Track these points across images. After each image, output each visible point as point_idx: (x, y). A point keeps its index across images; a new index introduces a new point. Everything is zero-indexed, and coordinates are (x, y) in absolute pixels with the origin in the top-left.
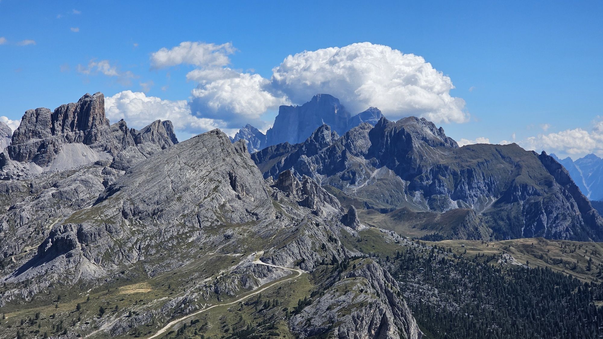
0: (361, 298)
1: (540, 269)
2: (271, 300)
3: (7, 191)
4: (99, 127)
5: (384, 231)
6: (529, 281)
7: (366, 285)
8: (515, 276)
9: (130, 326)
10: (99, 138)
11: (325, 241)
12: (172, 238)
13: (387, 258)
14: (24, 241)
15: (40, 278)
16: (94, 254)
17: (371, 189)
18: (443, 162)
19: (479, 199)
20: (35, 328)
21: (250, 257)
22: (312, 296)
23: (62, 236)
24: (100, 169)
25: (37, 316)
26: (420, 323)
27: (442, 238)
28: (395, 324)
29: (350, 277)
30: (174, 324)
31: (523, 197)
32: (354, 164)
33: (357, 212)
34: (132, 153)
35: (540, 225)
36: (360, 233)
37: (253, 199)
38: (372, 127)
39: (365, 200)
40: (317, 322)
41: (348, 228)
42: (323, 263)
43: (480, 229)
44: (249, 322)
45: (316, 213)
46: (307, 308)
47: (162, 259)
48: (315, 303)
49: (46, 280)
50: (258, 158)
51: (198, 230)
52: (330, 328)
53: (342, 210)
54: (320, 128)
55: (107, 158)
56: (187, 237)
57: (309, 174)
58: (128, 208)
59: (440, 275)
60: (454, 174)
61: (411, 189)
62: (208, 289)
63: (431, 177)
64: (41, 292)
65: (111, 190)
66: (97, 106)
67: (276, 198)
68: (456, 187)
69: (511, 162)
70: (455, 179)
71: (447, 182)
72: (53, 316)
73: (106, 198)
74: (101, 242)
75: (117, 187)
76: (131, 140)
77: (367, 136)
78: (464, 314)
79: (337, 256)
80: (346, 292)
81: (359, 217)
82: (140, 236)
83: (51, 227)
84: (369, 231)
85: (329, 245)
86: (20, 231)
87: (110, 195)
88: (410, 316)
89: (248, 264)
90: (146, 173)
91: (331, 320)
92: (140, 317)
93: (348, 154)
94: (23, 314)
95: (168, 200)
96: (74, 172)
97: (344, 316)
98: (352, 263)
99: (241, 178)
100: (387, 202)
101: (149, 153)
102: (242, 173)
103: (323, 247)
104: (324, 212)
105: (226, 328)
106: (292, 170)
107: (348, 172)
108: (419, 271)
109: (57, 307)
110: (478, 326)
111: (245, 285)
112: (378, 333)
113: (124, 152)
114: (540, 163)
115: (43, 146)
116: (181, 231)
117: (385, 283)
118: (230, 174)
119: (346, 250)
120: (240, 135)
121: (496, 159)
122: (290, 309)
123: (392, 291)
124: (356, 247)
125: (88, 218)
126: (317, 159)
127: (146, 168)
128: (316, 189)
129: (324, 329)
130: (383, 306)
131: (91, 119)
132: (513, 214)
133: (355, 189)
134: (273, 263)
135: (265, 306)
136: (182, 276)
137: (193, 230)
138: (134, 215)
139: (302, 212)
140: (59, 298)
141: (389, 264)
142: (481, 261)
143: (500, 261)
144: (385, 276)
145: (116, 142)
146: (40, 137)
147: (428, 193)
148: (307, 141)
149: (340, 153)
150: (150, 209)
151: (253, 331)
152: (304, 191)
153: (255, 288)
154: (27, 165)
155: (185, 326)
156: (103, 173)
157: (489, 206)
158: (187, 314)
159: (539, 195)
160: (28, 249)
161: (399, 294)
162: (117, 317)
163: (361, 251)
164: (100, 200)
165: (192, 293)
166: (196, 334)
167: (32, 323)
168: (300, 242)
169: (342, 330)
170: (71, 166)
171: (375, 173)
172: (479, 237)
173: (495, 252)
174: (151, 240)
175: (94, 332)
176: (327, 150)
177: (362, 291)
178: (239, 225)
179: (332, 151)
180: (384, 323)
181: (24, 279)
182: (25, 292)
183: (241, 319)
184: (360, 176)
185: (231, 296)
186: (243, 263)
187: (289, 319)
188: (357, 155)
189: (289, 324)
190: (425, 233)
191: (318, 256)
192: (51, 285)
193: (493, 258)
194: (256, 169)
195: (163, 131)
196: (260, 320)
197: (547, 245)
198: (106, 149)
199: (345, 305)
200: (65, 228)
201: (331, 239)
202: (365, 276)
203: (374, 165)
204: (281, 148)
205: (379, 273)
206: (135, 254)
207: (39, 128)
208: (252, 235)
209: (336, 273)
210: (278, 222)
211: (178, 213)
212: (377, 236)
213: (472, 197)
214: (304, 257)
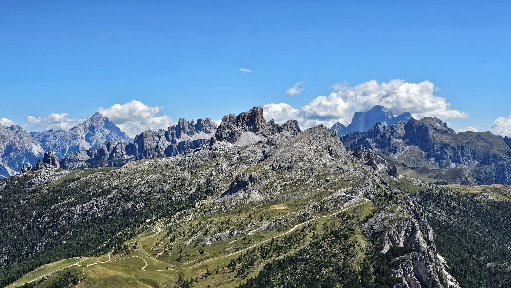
0: (401, 215)
1: (505, 201)
2: (351, 215)
3: (215, 156)
4: (260, 124)
5: (413, 179)
6: (498, 208)
7: (403, 208)
8: (489, 205)
9: (276, 227)
10: (261, 129)
11: (380, 183)
12: (298, 181)
13: (415, 194)
14: (223, 181)
15: (231, 200)
16: (258, 189)
17: (405, 156)
18: (446, 142)
19: (468, 162)
20: (228, 226)
21: (339, 191)
22: (374, 213)
23: (242, 179)
24: (261, 145)
25: (229, 220)
26: (434, 230)
27: (446, 184)
28: (420, 230)
29: (394, 203)
30: (299, 226)
31: (494, 162)
32: (396, 143)
33: (398, 168)
34: (277, 137)
35: (504, 177)
36: (399, 180)
37: (340, 161)
38: (406, 123)
39: (402, 162)
40: (376, 228)
41: (393, 178)
42: (379, 196)
43: (469, 179)
44: (339, 226)
45: (375, 169)
46: (371, 220)
47: (293, 192)
48: (375, 217)
49: (234, 201)
50: (343, 140)
51: (312, 177)
52: (384, 231)
53: (389, 167)
54: (377, 124)
55: (264, 139)
56: (306, 181)
57: (371, 148)
58: (275, 165)
59: (445, 204)
60: (453, 148)
61: (428, 157)
62: (317, 208)
63: (439, 150)
64: (231, 208)
65: (266, 156)
66: (260, 113)
67: (353, 161)
68: (454, 155)
69: (487, 142)
70: (454, 151)
71: (449, 153)
72: (237, 220)
73: (264, 160)
74: (261, 182)
75: (270, 154)
76: (277, 130)
77: (403, 128)
78: (459, 226)
79: (387, 192)
80: (392, 212)
81: (399, 171)
82: (282, 180)
83: (236, 174)
84: (404, 179)
85: (382, 186)
86: (221, 176)
87: (266, 158)
88: (429, 226)
89: (338, 195)
90: (284, 147)
91: (384, 227)
92: (281, 222)
93: (392, 138)
94: (223, 218)
95: (296, 161)
96: (248, 146)
97: (391, 224)
98: (395, 196)
99: (334, 150)
100: (415, 163)
101: (286, 137)
102: (335, 147)
103: (379, 187)
104: (379, 168)
105: (326, 229)
106: (362, 146)
107: (392, 147)
108: (433, 202)
109: (239, 215)
110: (468, 232)
111: (336, 206)
112: (411, 235)
113: (273, 137)
114: (504, 142)
115: (232, 133)
116: (303, 177)
117: (414, 207)
118: (328, 148)
119: (392, 189)
120: (334, 127)
121: (478, 140)
122: (361, 220)
123: (418, 212)
124: (397, 187)
125: (255, 170)
126: (375, 140)
127: (284, 144)
128: (375, 156)
129: (380, 231)
130: (413, 220)
131: (256, 119)
132: (488, 171)
133: (396, 156)
134: (352, 195)
135: (347, 218)
136: (303, 201)
137: (309, 177)
138: (278, 169)
139: (367, 168)
140: (240, 211)
141: (416, 197)
142: (470, 196)
143: (481, 197)
144: (414, 203)
145: (269, 131)
146: (231, 129)
147: (438, 159)
148: (369, 131)
149: (387, 137)
150: (287, 166)
151: (341, 231)
152: (368, 157)
153: (342, 208)
154: (225, 143)
155: (305, 227)
156: (262, 147)
157: (474, 166)
158: (305, 221)
159: (503, 160)
160: (225, 185)
161: (422, 214)
162: (269, 221)
163: (400, 190)
164: (261, 161)
165: (309, 210)
166: (310, 231)
167: (227, 223)
168: (366, 184)
169: (390, 232)
170: (246, 143)
171: (407, 148)
172: (468, 183)
173: (478, 192)
174: (287, 182)
175: (258, 229)
176: (380, 135)
177: (401, 211)
178: (333, 174)
179: (383, 136)
180: (414, 230)
181: (223, 201)
182: (223, 207)
183: (334, 224)
184: (399, 149)
185: (329, 212)
186: (336, 195)
187: (361, 225)
188: (397, 138)
189: (360, 228)
190: (436, 180)
191: (376, 192)
192: (236, 204)
193: (477, 195)
194: (342, 145)
195: (293, 125)
196: (345, 225)
197: (509, 188)
198: (264, 135)
199: (392, 219)
200: (243, 175)
201: (383, 183)
202: (403, 203)
203: (407, 143)
204: (356, 134)
205: (411, 202)
206: (279, 189)
207: (231, 124)
208: (340, 180)
209: (386, 201)
210: (354, 173)
211: (301, 168)
212: (410, 181)
213: (464, 161)
214: (369, 192)
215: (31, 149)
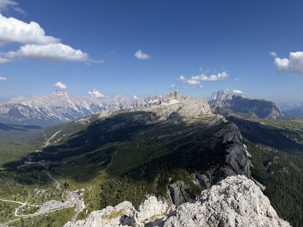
1: (269, 125)
2: (211, 129)
8: (263, 126)
10: (178, 98)
12: (191, 117)
21: (207, 121)
24: (178, 104)
30: (192, 133)
37: (207, 110)
38: (232, 96)
48: (220, 130)
50: (208, 102)
51: (196, 116)
53: (226, 112)
55: (179, 102)
58: (183, 111)
66: (178, 93)
72: (170, 131)
73: (179, 109)
74: (178, 117)
75: (181, 107)
80: (226, 129)
83: (169, 115)
88: (240, 134)
95: (191, 110)
96: (173, 105)
98: (228, 123)
99: (205, 106)
105: (202, 134)
107: (227, 105)
108: (242, 125)
111: (205, 126)
113: (182, 101)
115: (168, 100)
122: (215, 131)
125: (176, 113)
127: (187, 104)
128: (220, 108)
129: (222, 135)
131: (176, 95)
134: (211, 122)
140: (171, 127)
142: (256, 123)
143: (260, 123)
148: (218, 99)
151: (207, 135)
153: (208, 127)
154: (165, 103)
155: (194, 134)
158: (194, 131)
160: (165, 118)
161: (238, 129)
162: (181, 131)
165: (195, 127)
168: (217, 118)
175: (177, 134)
177: (230, 128)
178: (204, 115)
181: (164, 124)
183: (205, 133)
185: (203, 128)
189: (214, 134)
191: (221, 121)
195: (190, 97)
196: (209, 133)
200: (172, 115)
204: (213, 100)
208: (207, 117)
210: (212, 114)
211: (193, 112)
214: (218, 121)
215: (99, 105)
